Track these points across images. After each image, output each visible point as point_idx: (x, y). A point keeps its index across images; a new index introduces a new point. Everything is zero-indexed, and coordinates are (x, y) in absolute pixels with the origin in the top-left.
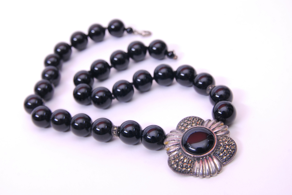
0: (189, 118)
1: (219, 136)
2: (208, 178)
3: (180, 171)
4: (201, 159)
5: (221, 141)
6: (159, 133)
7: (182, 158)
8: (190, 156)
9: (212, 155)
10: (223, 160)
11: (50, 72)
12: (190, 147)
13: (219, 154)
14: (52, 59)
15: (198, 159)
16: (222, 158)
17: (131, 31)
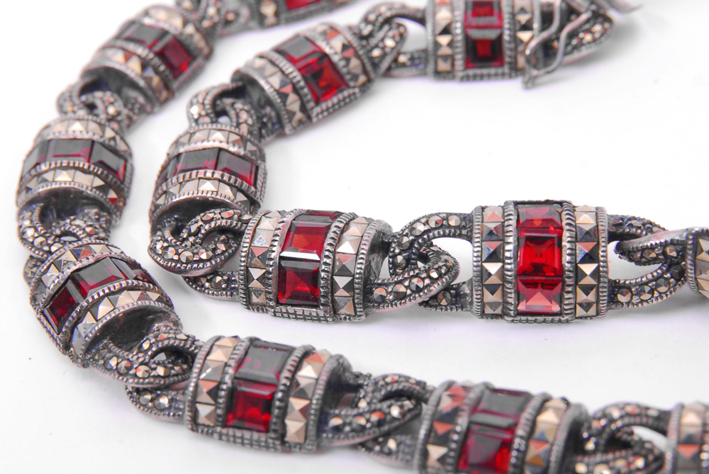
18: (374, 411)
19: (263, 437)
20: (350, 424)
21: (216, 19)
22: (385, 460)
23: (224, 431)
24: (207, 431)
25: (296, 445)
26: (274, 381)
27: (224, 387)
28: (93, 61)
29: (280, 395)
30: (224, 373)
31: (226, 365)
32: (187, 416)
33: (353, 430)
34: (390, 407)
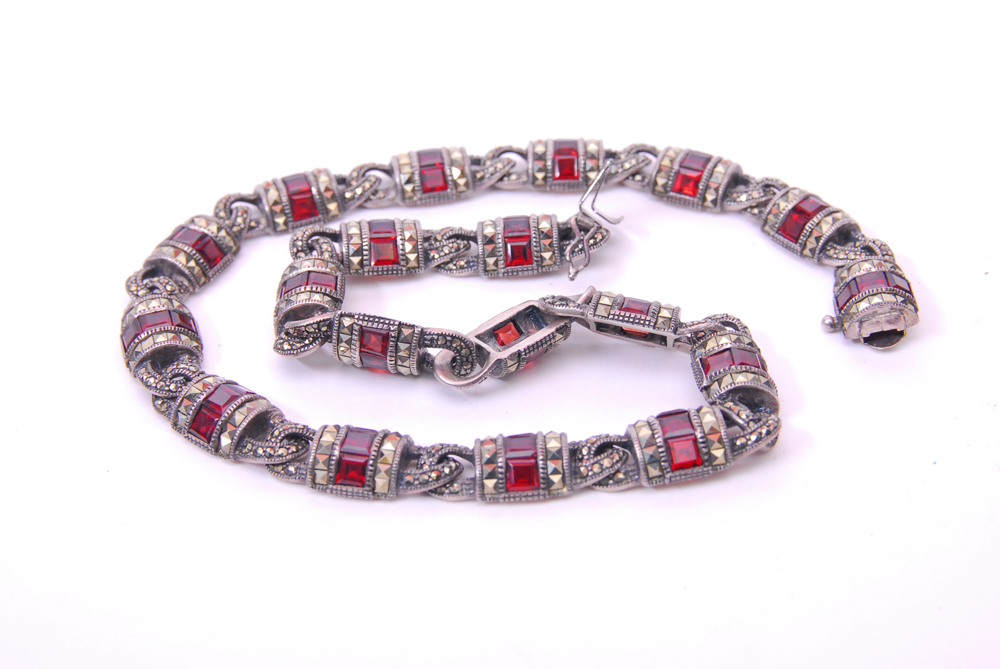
18: (433, 471)
19: (361, 490)
20: (418, 479)
21: (242, 226)
22: (454, 498)
23: (335, 487)
24: (323, 489)
25: (383, 494)
26: (367, 453)
27: (334, 458)
28: (153, 256)
29: (371, 462)
30: (333, 449)
31: (334, 443)
32: (309, 477)
33: (420, 483)
34: (443, 467)
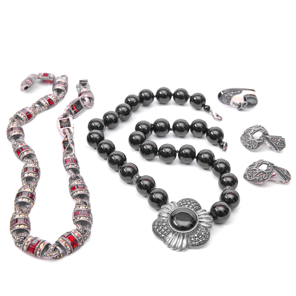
0: (191, 200)
1: (201, 225)
2: (171, 249)
3: (156, 233)
4: (176, 234)
5: (200, 229)
6: (163, 198)
7: (164, 224)
8: (170, 227)
9: (186, 235)
10: (191, 244)
11: (124, 109)
12: (175, 221)
13: (191, 238)
14: (133, 99)
15: (174, 232)
16: (191, 242)
17: (208, 109)
